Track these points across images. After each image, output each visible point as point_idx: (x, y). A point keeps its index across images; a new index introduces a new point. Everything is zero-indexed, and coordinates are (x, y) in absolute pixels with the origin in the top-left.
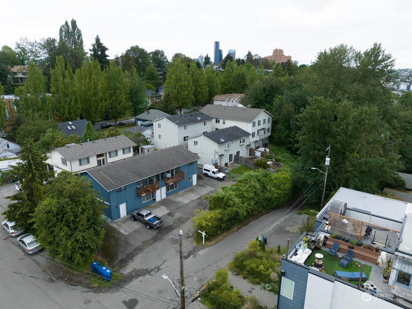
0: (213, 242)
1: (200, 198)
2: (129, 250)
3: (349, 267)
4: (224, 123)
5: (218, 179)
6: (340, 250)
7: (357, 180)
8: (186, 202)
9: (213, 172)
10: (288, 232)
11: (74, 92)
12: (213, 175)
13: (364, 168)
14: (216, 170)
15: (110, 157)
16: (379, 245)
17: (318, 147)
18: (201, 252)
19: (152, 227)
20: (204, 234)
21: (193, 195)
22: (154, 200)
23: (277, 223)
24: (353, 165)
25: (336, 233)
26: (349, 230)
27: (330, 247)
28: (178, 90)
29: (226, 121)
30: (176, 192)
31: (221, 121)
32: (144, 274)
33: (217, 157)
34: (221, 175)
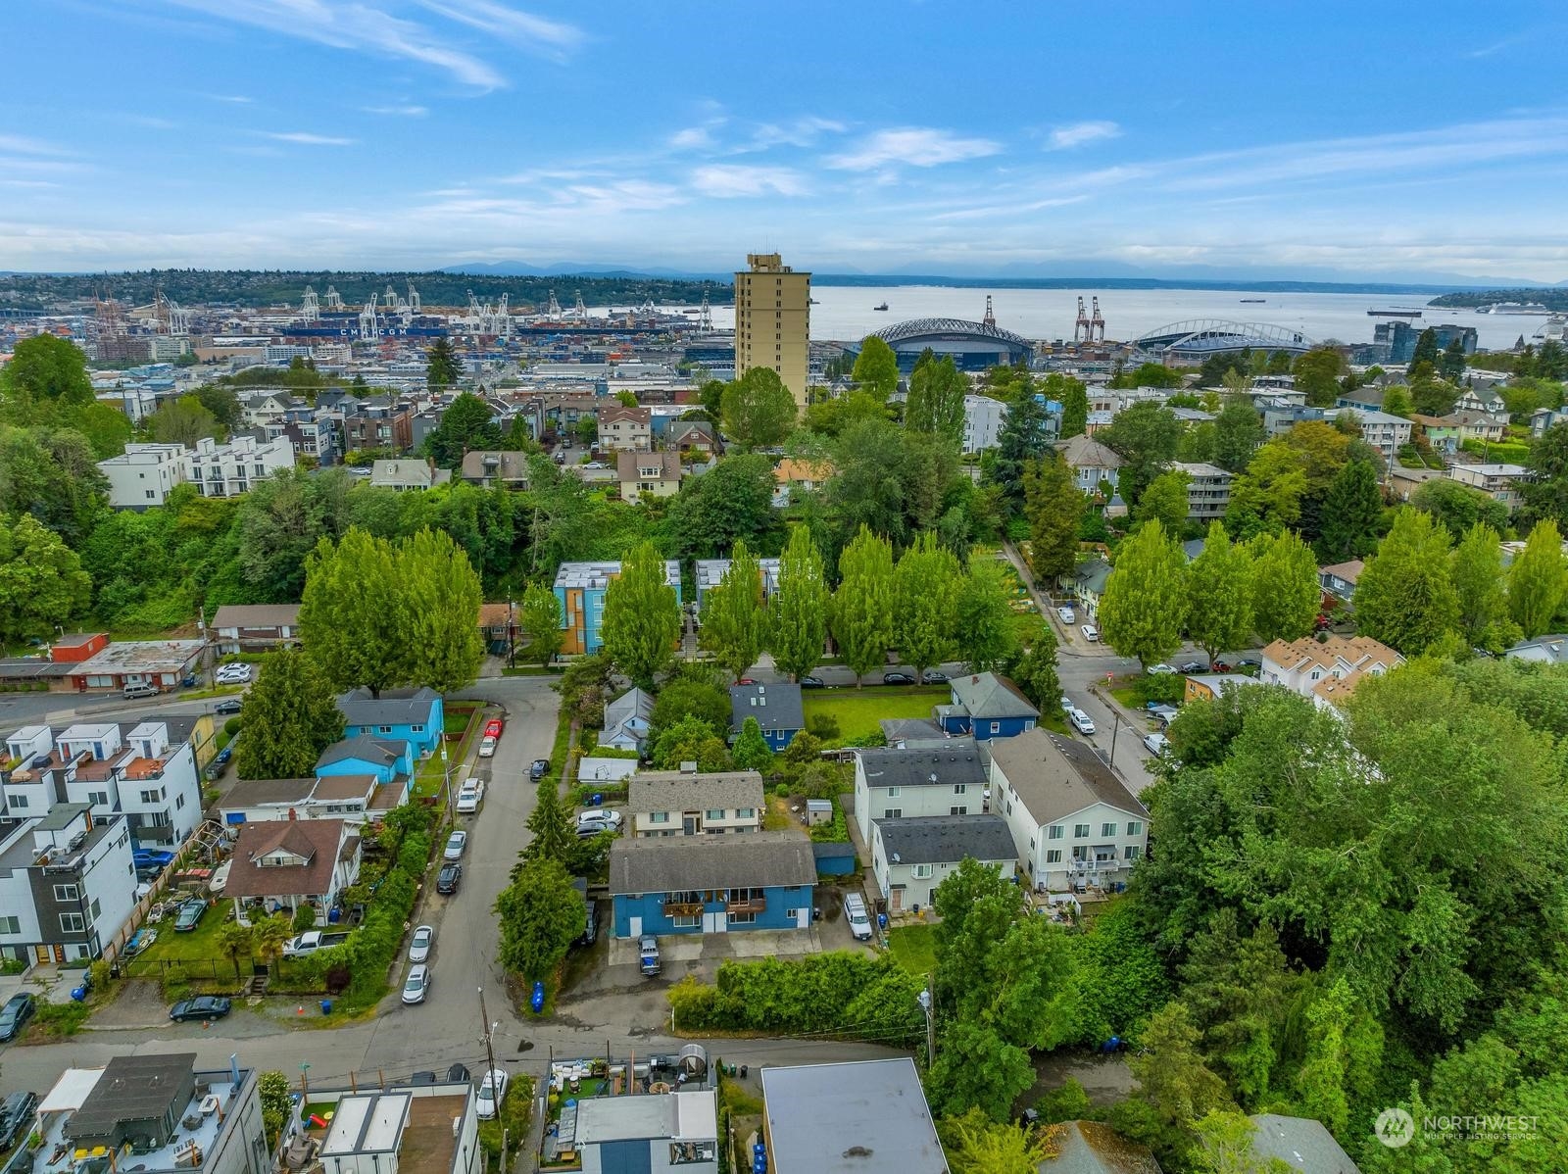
0: (688, 1035)
2: (591, 988)
8: (744, 954)
9: (851, 917)
11: (807, 611)
15: (709, 817)
20: (672, 1015)
21: (771, 945)
22: (699, 928)
30: (753, 928)
32: (570, 1025)
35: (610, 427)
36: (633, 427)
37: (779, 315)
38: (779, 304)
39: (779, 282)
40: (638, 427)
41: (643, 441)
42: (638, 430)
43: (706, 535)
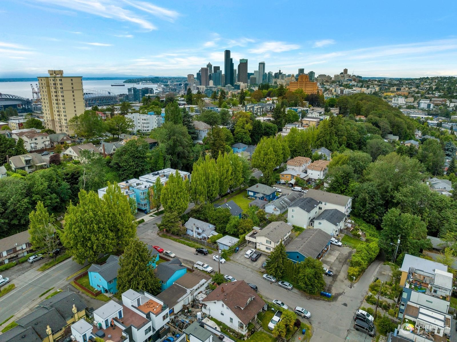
0: (357, 281)
1: (337, 258)
2: (328, 286)
3: (421, 289)
4: (325, 204)
5: (339, 246)
6: (417, 284)
7: (412, 250)
8: (333, 261)
9: (336, 242)
10: (384, 274)
12: (336, 244)
13: (415, 245)
14: (337, 241)
16: (428, 282)
17: (393, 233)
18: (355, 285)
19: (330, 275)
20: (354, 278)
21: (332, 257)
23: (377, 270)
24: (410, 243)
25: (415, 279)
26: (418, 277)
27: (414, 283)
28: (266, 161)
29: (327, 204)
31: (323, 203)
33: (334, 232)
34: (340, 244)
35: (33, 139)
36: (43, 138)
37: (73, 92)
38: (73, 88)
39: (72, 80)
40: (44, 138)
41: (47, 143)
42: (45, 139)
43: (136, 168)
